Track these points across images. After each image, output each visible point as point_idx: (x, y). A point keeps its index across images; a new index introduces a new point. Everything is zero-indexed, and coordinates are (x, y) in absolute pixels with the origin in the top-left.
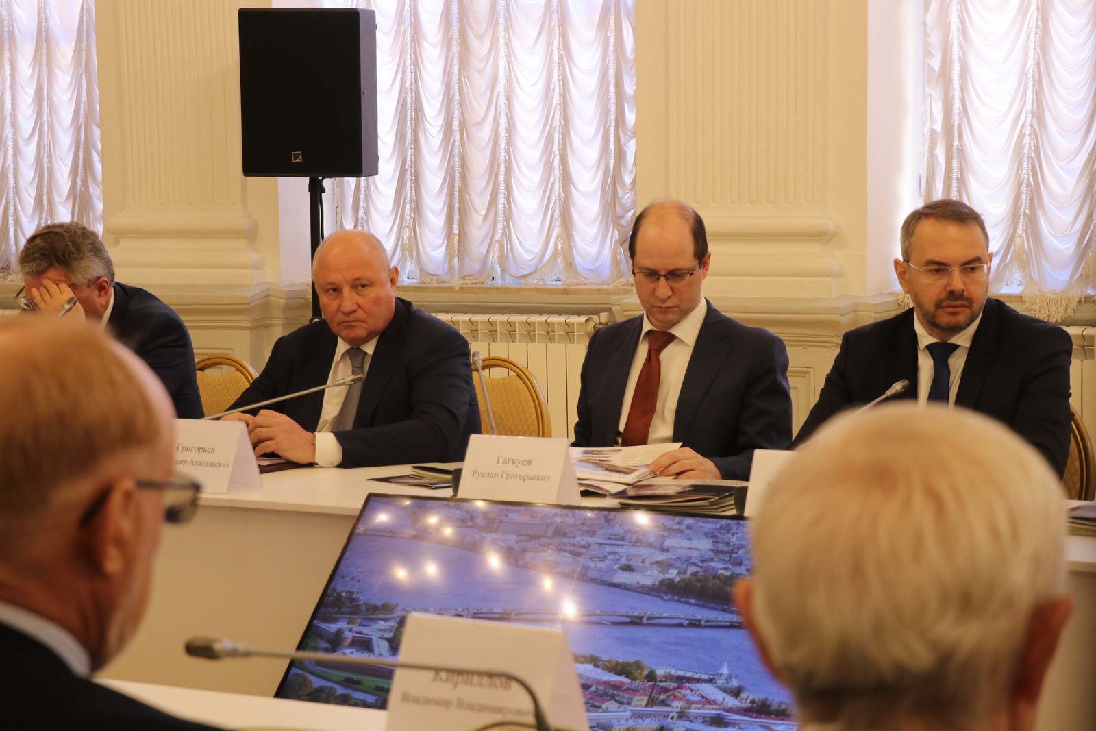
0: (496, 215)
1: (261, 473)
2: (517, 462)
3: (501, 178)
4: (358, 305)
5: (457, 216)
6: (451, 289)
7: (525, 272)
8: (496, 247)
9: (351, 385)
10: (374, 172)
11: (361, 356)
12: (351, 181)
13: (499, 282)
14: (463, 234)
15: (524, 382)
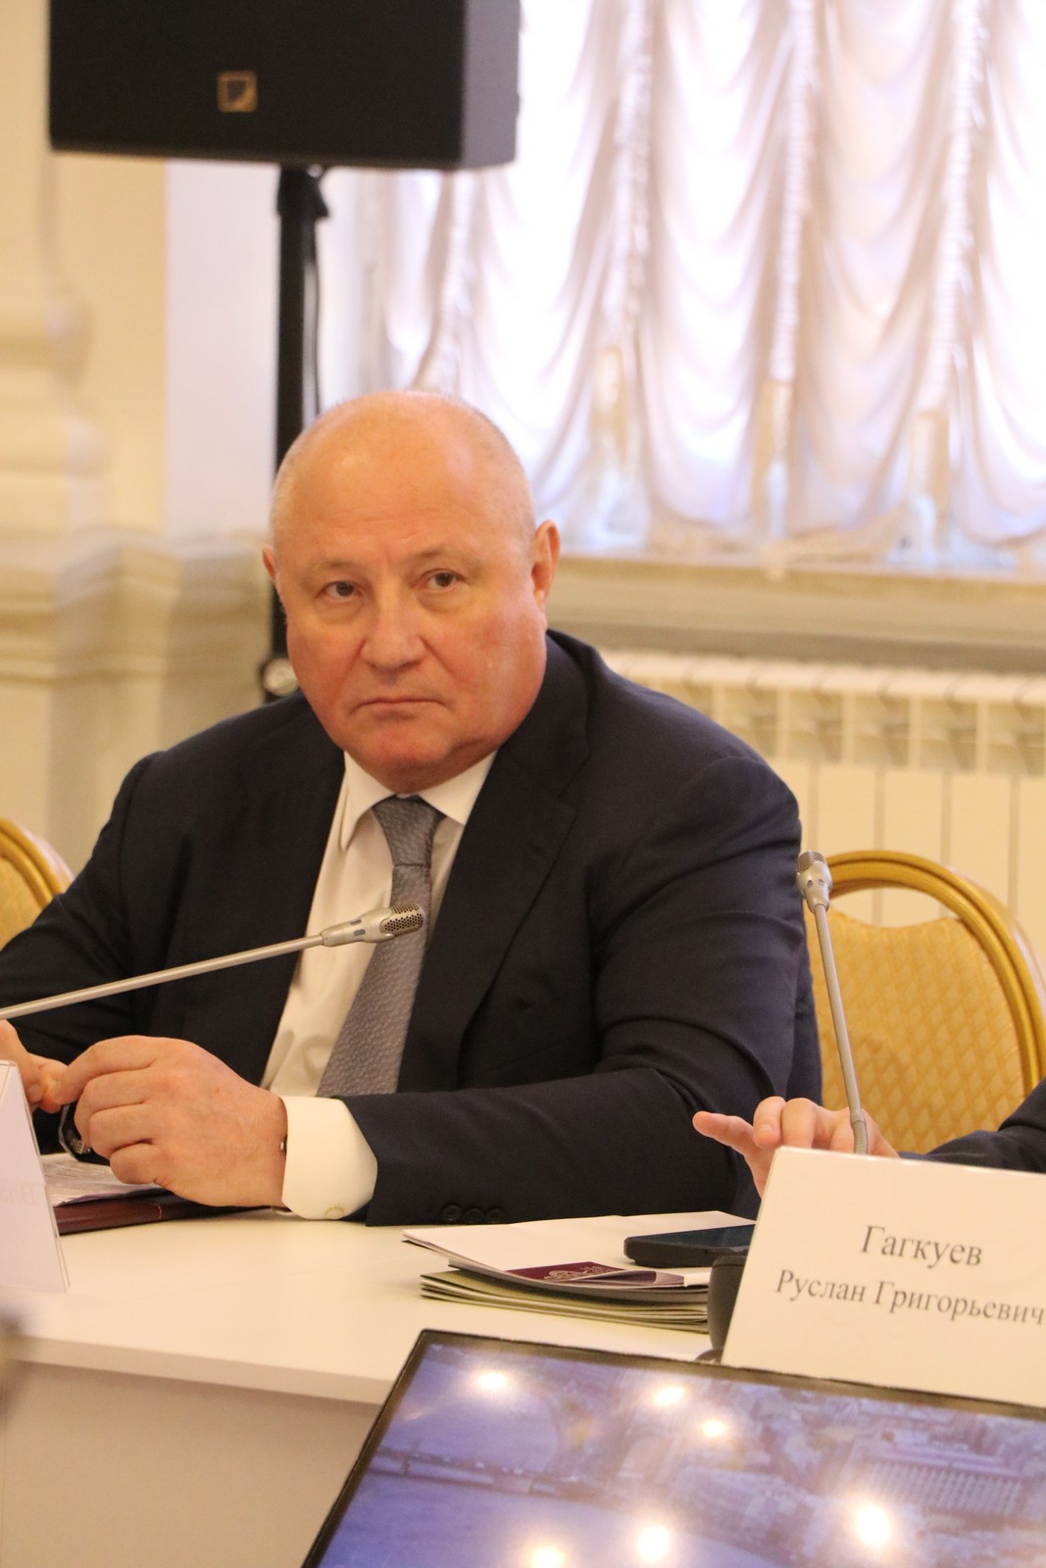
0: (927, 320)
1: (62, 1234)
2: (930, 1251)
3: (954, 188)
4: (427, 644)
5: (787, 315)
6: (754, 577)
7: (1020, 526)
8: (920, 436)
9: (380, 942)
10: (503, 152)
11: (425, 825)
12: (423, 185)
13: (925, 557)
14: (806, 385)
15: (984, 945)
